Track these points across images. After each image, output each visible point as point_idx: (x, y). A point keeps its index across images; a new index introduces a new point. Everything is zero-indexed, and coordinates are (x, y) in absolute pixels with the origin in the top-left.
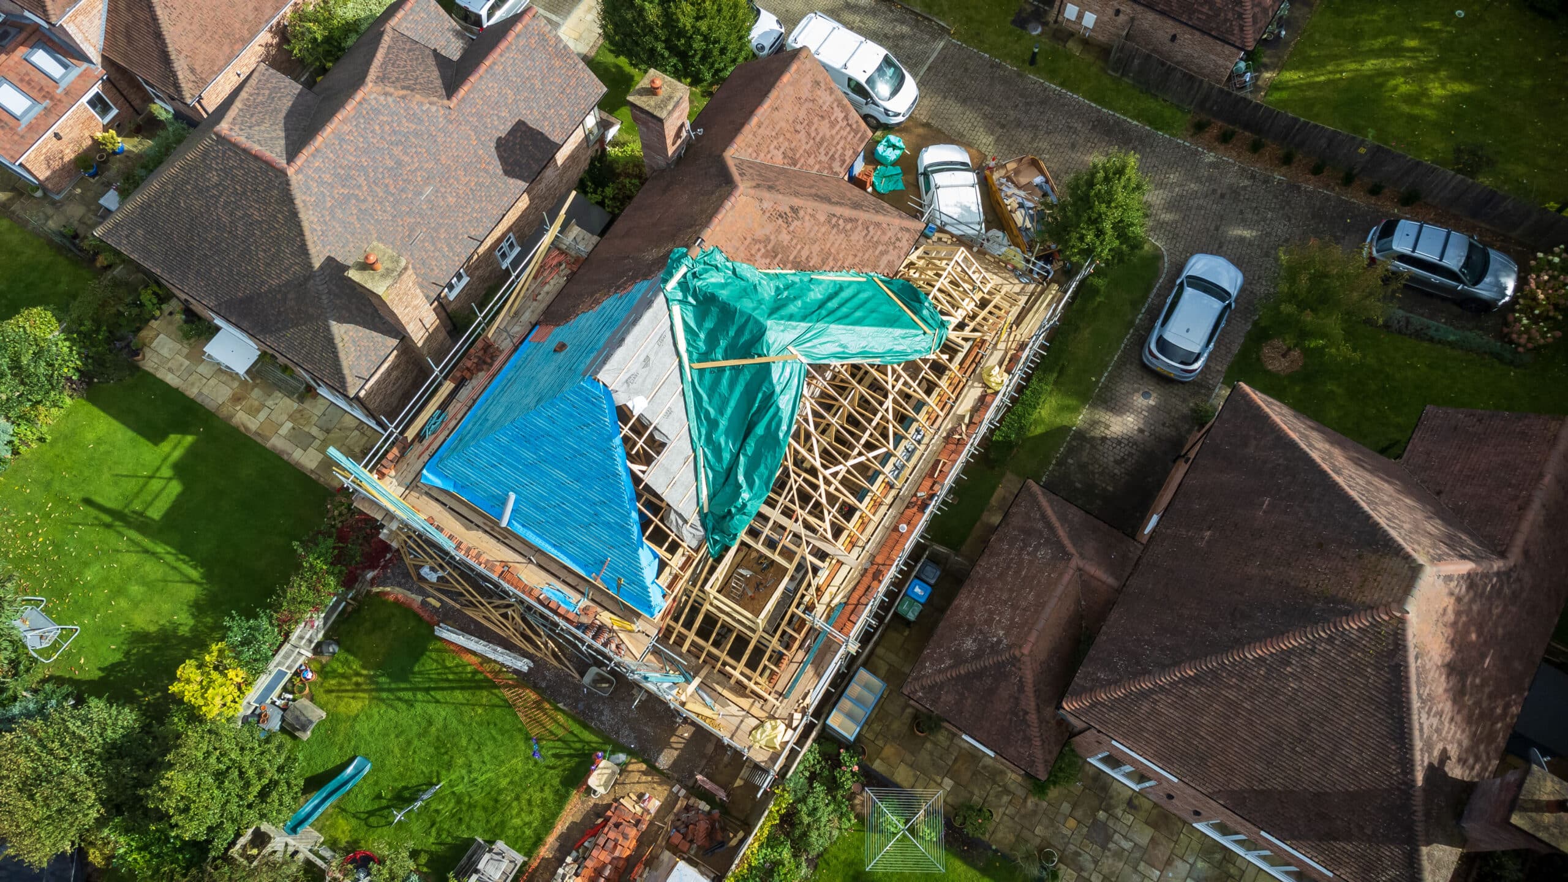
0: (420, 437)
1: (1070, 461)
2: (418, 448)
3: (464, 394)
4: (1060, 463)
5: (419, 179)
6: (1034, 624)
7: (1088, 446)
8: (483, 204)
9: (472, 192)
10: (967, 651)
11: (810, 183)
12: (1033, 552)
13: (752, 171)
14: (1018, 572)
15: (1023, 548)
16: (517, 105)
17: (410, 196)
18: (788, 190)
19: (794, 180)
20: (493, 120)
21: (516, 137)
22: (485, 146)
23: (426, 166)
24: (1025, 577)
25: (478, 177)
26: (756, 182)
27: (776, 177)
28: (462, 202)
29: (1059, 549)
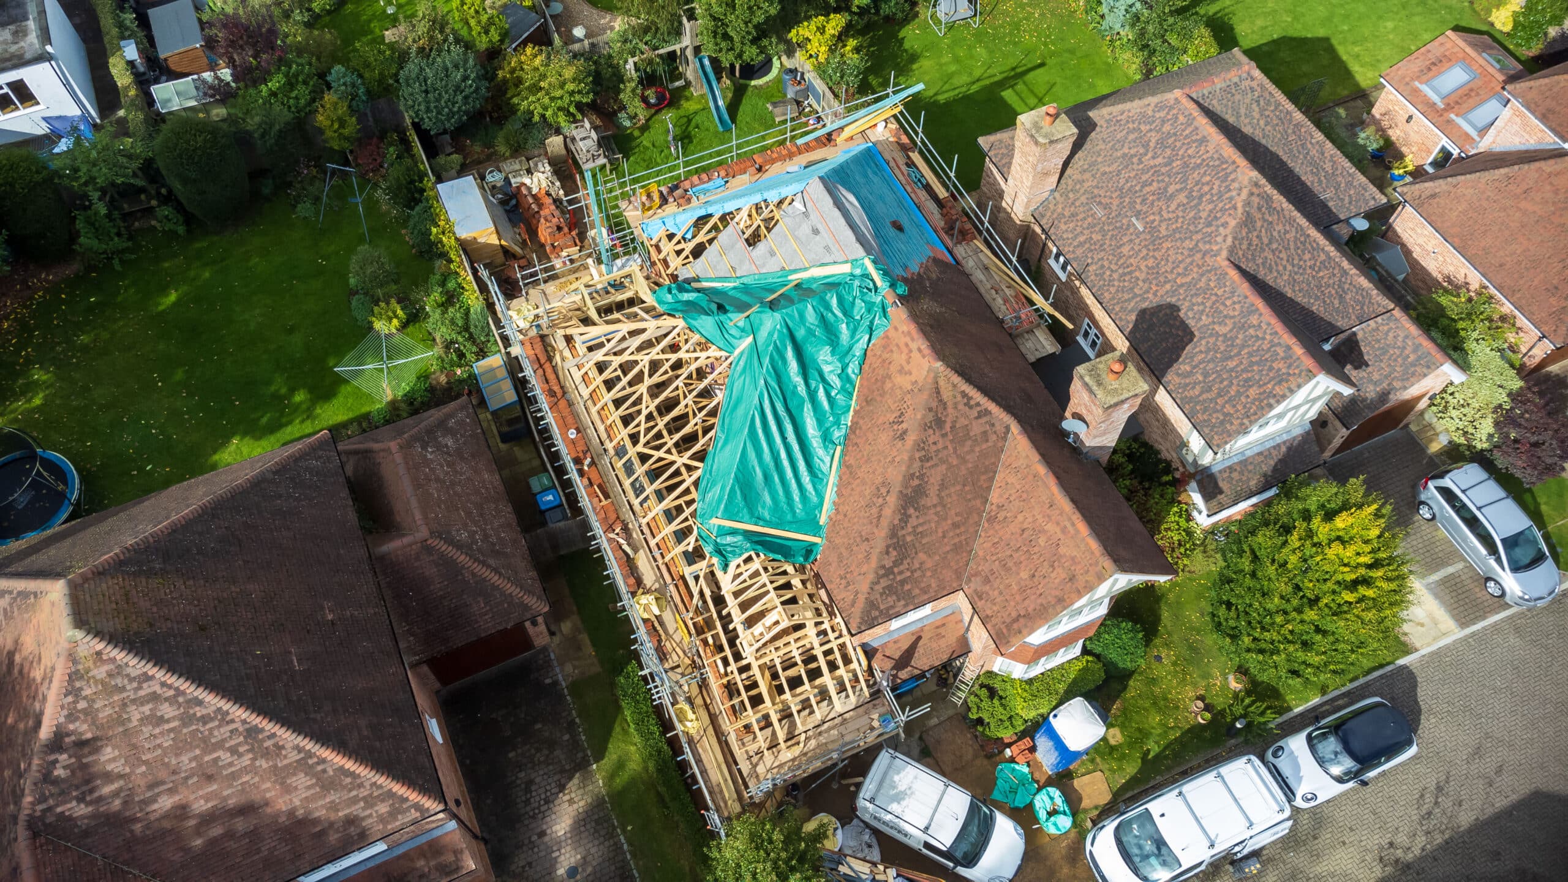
0: (911, 164)
1: (566, 737)
2: (901, 161)
3: (931, 206)
4: (571, 725)
5: (1152, 217)
6: (409, 469)
7: (567, 767)
8: (1116, 283)
9: (1130, 273)
10: (444, 436)
11: (953, 512)
12: (472, 534)
13: (977, 428)
14: (469, 514)
15: (486, 537)
16: (1211, 335)
17: (1138, 207)
18: (934, 448)
19: (958, 487)
20: (1199, 305)
21: (1178, 328)
22: (1174, 292)
23: (1164, 226)
24: (457, 509)
25: (1144, 281)
26: (950, 410)
27: (964, 461)
28: (1122, 261)
29: (450, 541)
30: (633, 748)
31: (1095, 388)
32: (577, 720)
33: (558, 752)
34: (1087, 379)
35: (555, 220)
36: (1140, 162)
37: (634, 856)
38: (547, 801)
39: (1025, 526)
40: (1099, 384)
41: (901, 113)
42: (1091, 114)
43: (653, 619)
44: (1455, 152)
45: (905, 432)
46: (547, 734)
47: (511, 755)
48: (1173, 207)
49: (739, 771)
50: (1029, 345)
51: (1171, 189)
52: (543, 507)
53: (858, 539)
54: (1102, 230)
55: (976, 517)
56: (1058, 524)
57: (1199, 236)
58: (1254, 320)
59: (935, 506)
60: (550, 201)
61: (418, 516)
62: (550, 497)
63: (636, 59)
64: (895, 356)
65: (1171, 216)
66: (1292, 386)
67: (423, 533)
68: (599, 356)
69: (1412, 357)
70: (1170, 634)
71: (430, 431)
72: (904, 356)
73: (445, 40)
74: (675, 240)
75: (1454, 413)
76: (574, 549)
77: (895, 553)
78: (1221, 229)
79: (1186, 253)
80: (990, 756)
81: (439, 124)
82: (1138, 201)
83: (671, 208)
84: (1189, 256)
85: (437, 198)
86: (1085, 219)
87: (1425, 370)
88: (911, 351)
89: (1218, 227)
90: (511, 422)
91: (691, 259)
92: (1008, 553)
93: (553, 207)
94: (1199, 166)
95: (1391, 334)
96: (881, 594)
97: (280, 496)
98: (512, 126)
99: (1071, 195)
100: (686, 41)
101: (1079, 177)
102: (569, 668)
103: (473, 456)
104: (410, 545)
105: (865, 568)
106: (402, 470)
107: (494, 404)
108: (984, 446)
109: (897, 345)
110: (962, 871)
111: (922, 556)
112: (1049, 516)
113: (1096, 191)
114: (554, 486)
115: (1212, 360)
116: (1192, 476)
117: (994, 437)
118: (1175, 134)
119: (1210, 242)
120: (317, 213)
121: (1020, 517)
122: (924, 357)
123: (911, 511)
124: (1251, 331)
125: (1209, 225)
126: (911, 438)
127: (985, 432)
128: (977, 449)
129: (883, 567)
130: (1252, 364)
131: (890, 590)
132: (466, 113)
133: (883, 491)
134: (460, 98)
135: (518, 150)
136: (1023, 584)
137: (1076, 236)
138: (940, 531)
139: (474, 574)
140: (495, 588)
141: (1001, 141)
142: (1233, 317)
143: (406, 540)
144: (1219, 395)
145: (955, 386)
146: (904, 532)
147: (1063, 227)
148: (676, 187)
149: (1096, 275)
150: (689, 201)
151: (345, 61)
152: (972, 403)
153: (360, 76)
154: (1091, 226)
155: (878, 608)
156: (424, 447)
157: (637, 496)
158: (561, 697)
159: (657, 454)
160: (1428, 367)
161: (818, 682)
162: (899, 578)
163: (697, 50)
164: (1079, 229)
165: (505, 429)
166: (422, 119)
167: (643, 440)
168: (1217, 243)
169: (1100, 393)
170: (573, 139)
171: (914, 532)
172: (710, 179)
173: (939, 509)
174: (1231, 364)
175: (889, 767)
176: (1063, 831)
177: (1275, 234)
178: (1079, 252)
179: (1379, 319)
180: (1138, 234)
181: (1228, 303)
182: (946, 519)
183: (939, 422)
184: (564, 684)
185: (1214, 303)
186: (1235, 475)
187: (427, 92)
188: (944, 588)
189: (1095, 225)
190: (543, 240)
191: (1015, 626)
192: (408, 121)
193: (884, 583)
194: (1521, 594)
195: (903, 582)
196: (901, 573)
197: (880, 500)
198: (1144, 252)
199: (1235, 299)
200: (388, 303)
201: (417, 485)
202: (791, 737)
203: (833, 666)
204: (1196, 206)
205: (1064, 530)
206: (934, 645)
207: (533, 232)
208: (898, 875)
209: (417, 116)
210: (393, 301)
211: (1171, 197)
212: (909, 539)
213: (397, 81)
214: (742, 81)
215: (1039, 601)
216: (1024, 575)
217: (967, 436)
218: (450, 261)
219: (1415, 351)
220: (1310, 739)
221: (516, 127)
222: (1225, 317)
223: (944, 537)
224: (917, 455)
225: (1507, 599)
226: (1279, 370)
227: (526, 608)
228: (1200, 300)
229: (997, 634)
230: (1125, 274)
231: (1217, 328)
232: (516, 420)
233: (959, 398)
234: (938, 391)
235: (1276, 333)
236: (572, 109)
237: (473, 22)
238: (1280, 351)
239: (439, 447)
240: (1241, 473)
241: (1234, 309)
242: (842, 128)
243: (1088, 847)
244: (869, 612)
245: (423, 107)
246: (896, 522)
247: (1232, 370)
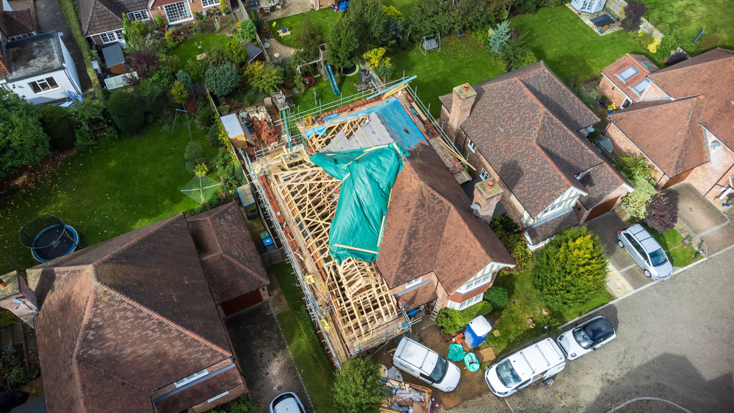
0: (412, 107)
1: (276, 336)
2: (408, 106)
3: (420, 124)
4: (278, 331)
5: (507, 127)
6: (214, 228)
7: (277, 347)
8: (493, 153)
9: (499, 149)
10: (227, 215)
11: (429, 240)
12: (239, 253)
13: (437, 208)
14: (238, 245)
15: (244, 255)
16: (530, 173)
17: (501, 123)
18: (421, 215)
19: (431, 231)
20: (525, 161)
21: (518, 170)
22: (516, 156)
23: (511, 130)
24: (233, 244)
25: (504, 152)
26: (427, 201)
27: (433, 221)
28: (496, 144)
29: (231, 256)
30: (303, 340)
31: (483, 192)
32: (281, 329)
33: (273, 342)
34: (480, 188)
35: (268, 131)
36: (502, 105)
37: (304, 381)
38: (269, 361)
39: (457, 245)
40: (484, 190)
41: (408, 87)
42: (483, 87)
43: (312, 284)
44: (631, 101)
45: (410, 209)
46: (268, 335)
47: (254, 343)
48: (515, 122)
49: (346, 346)
50: (460, 177)
51: (514, 116)
52: (266, 245)
53: (392, 252)
54: (488, 132)
55: (437, 243)
56: (469, 244)
57: (525, 134)
58: (546, 166)
59: (422, 238)
60: (266, 123)
61: (218, 245)
62: (269, 241)
63: (301, 66)
64: (406, 180)
65: (514, 126)
66: (562, 191)
67: (221, 252)
68: (289, 183)
69: (611, 181)
70: (519, 293)
71: (222, 214)
72: (409, 180)
73: (223, 59)
74: (318, 138)
75: (632, 205)
76: (278, 262)
77: (406, 257)
78: (533, 131)
79: (520, 141)
80: (446, 341)
81: (221, 93)
82: (501, 120)
83: (316, 125)
84: (521, 142)
85: (221, 122)
86: (481, 128)
87: (616, 186)
88: (411, 178)
89: (532, 130)
90: (252, 212)
91: (325, 145)
92: (450, 256)
93: (267, 126)
94: (524, 107)
95: (603, 173)
96: (401, 273)
97: (166, 237)
98: (250, 93)
99: (475, 119)
100: (321, 59)
101: (479, 112)
102: (277, 309)
103: (239, 223)
104: (216, 257)
105: (395, 263)
106: (212, 228)
107: (245, 204)
108: (440, 215)
109: (406, 176)
110: (435, 385)
111: (417, 258)
112: (466, 241)
113: (485, 117)
114: (270, 236)
115: (531, 182)
116: (525, 229)
117: (444, 211)
118: (515, 94)
119: (529, 136)
120: (171, 129)
121: (455, 242)
122: (416, 180)
123: (413, 240)
124: (546, 170)
125: (529, 129)
126: (412, 211)
127: (441, 209)
128: (438, 216)
129: (402, 262)
130: (546, 183)
131: (404, 271)
132: (232, 88)
133: (402, 232)
134: (229, 82)
135: (252, 103)
136: (456, 268)
137: (478, 135)
138: (424, 248)
139: (240, 269)
140: (249, 274)
141: (448, 98)
142: (539, 165)
143: (214, 255)
144: (534, 196)
145: (428, 191)
146: (410, 248)
147: (473, 131)
148: (319, 117)
149: (486, 150)
150: (323, 122)
151: (182, 68)
152: (436, 197)
153: (189, 74)
154: (483, 131)
155: (400, 278)
156: (220, 219)
157: (305, 237)
158: (274, 320)
159: (312, 220)
160: (617, 185)
161: (377, 310)
162: (408, 267)
163: (325, 62)
164: (479, 132)
165: (250, 214)
166: (214, 91)
167: (307, 215)
168: (532, 136)
169: (484, 194)
170: (275, 98)
171: (414, 249)
172: (332, 114)
173: (423, 239)
174: (538, 184)
175: (406, 344)
176: (476, 370)
177: (555, 133)
178: (479, 141)
179: (598, 166)
180: (502, 133)
181: (537, 160)
182: (426, 243)
183: (423, 205)
184: (275, 315)
185: (531, 160)
186: (543, 229)
187: (216, 80)
188: (426, 271)
189: (485, 130)
190: (263, 139)
191: (454, 284)
192: (208, 91)
193: (403, 268)
194: (657, 275)
195: (410, 268)
196: (409, 264)
197: (401, 236)
198: (504, 140)
199: (539, 158)
200: (201, 165)
201: (218, 234)
202: (367, 332)
203: (383, 304)
204: (523, 122)
205: (471, 246)
206: (423, 295)
207: (259, 136)
208: (410, 387)
209: (212, 89)
210: (203, 164)
211: (514, 119)
212: (412, 251)
213: (204, 76)
214: (343, 75)
215: (462, 274)
216: (457, 264)
217: (434, 211)
218: (226, 147)
219: (612, 179)
220: (574, 333)
221: (252, 94)
222: (536, 165)
223: (426, 250)
224: (415, 218)
225: (652, 277)
226: (556, 185)
227: (261, 282)
228: (526, 159)
229: (447, 288)
230: (496, 149)
231: (532, 169)
232: (254, 211)
233: (430, 196)
234: (422, 194)
235: (555, 171)
236: (275, 86)
237: (234, 52)
238: (557, 178)
239: (225, 220)
240: (545, 228)
241: (539, 162)
242: (384, 94)
243: (486, 376)
244: (397, 280)
245: (214, 86)
246: (407, 244)
247: (538, 186)
